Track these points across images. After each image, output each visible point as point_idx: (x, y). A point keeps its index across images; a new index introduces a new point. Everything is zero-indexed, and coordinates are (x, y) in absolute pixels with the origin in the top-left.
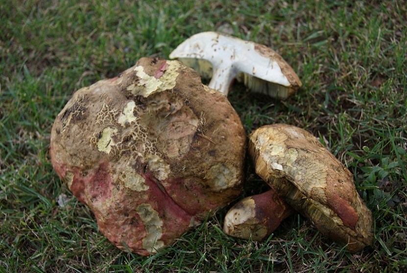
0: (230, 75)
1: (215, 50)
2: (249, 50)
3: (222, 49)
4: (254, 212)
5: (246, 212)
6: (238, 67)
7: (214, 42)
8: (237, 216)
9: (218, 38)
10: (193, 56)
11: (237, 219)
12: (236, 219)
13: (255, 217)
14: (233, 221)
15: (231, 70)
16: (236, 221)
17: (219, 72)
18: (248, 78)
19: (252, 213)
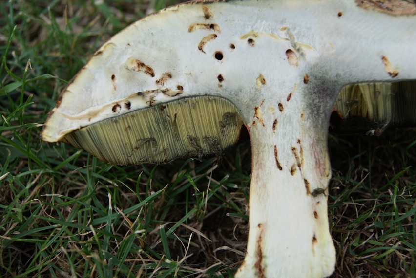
0: (313, 109)
1: (219, 56)
2: (340, 15)
3: (242, 44)
6: (331, 75)
7: (202, 33)
9: (207, 17)
10: (138, 104)
15: (308, 94)
17: (267, 114)
18: (375, 93)
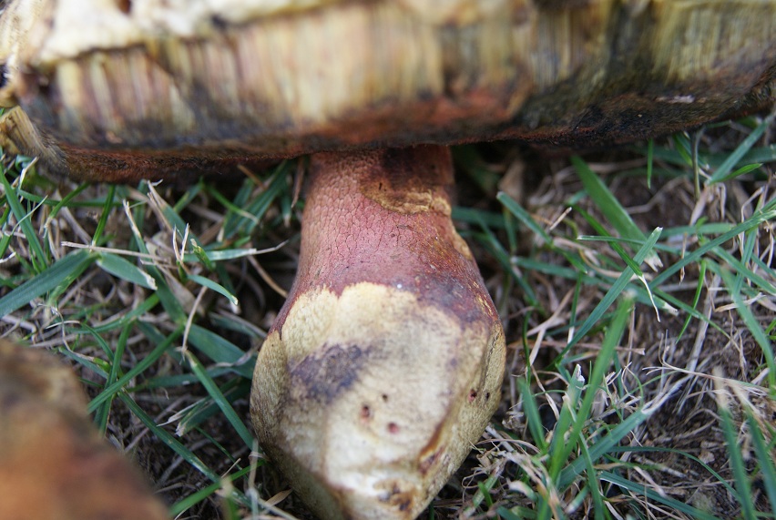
4: (436, 314)
5: (403, 355)
8: (382, 416)
11: (400, 422)
12: (392, 427)
13: (463, 329)
14: (387, 453)
16: (403, 437)
19: (436, 326)
